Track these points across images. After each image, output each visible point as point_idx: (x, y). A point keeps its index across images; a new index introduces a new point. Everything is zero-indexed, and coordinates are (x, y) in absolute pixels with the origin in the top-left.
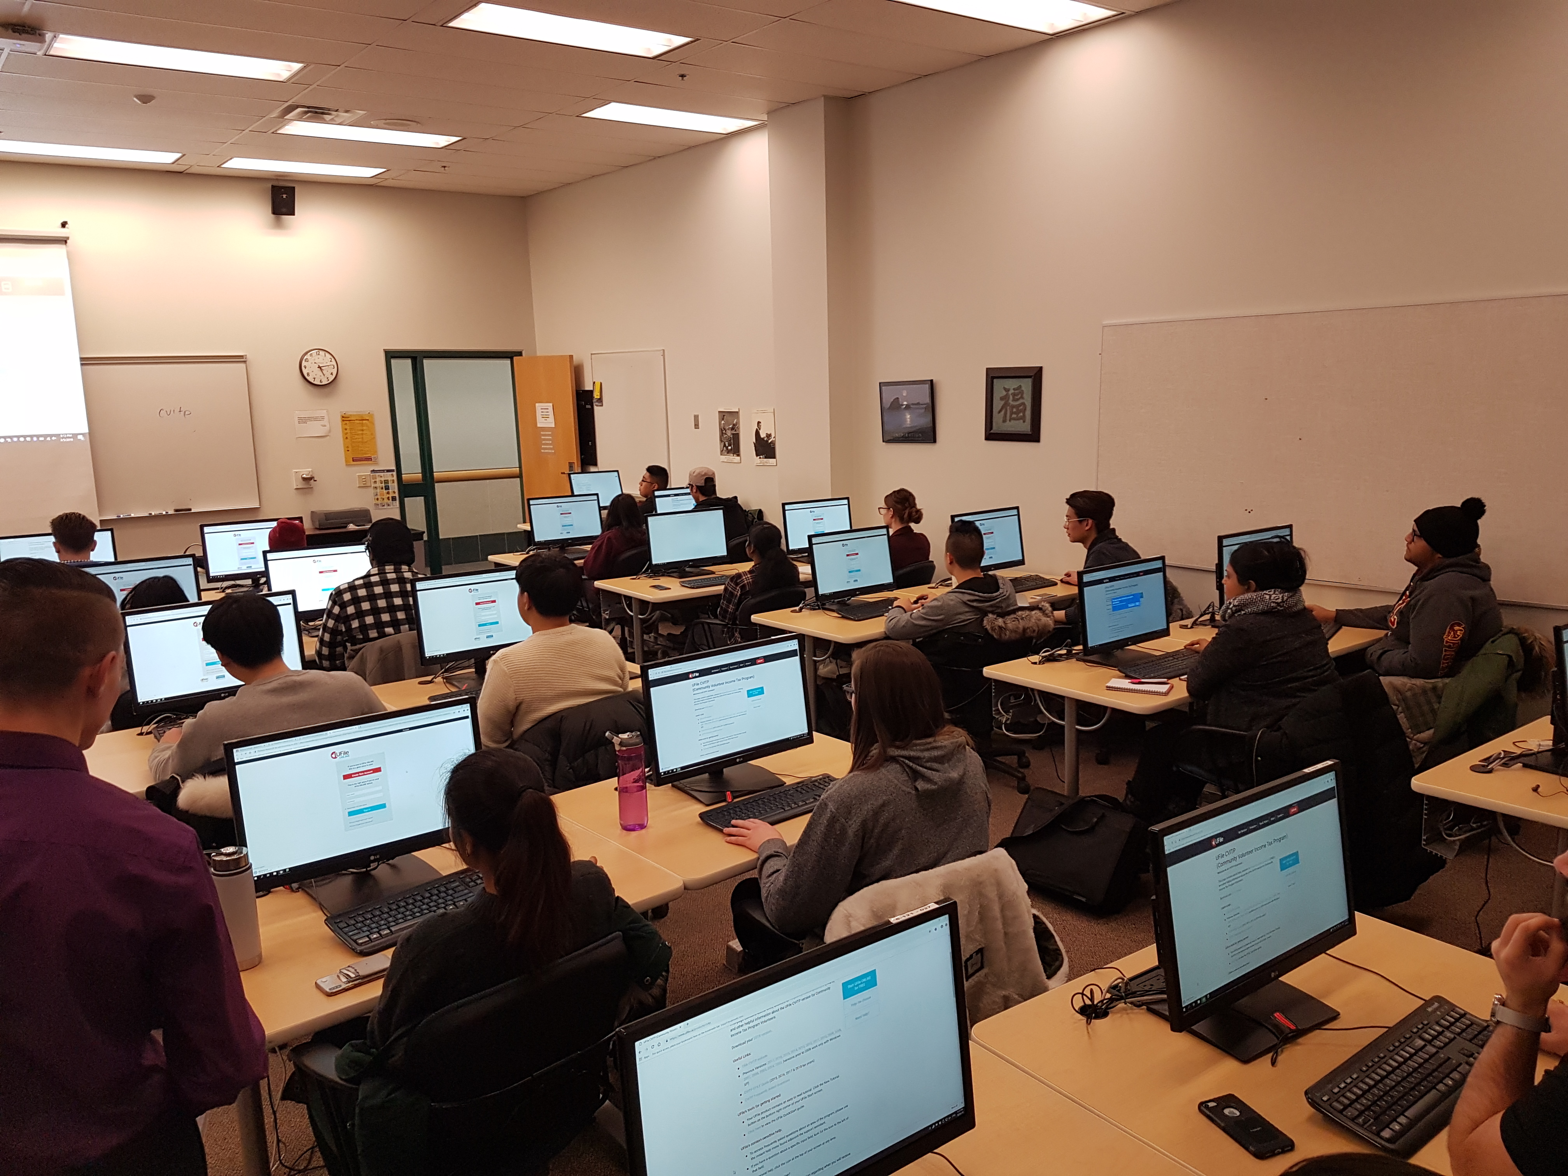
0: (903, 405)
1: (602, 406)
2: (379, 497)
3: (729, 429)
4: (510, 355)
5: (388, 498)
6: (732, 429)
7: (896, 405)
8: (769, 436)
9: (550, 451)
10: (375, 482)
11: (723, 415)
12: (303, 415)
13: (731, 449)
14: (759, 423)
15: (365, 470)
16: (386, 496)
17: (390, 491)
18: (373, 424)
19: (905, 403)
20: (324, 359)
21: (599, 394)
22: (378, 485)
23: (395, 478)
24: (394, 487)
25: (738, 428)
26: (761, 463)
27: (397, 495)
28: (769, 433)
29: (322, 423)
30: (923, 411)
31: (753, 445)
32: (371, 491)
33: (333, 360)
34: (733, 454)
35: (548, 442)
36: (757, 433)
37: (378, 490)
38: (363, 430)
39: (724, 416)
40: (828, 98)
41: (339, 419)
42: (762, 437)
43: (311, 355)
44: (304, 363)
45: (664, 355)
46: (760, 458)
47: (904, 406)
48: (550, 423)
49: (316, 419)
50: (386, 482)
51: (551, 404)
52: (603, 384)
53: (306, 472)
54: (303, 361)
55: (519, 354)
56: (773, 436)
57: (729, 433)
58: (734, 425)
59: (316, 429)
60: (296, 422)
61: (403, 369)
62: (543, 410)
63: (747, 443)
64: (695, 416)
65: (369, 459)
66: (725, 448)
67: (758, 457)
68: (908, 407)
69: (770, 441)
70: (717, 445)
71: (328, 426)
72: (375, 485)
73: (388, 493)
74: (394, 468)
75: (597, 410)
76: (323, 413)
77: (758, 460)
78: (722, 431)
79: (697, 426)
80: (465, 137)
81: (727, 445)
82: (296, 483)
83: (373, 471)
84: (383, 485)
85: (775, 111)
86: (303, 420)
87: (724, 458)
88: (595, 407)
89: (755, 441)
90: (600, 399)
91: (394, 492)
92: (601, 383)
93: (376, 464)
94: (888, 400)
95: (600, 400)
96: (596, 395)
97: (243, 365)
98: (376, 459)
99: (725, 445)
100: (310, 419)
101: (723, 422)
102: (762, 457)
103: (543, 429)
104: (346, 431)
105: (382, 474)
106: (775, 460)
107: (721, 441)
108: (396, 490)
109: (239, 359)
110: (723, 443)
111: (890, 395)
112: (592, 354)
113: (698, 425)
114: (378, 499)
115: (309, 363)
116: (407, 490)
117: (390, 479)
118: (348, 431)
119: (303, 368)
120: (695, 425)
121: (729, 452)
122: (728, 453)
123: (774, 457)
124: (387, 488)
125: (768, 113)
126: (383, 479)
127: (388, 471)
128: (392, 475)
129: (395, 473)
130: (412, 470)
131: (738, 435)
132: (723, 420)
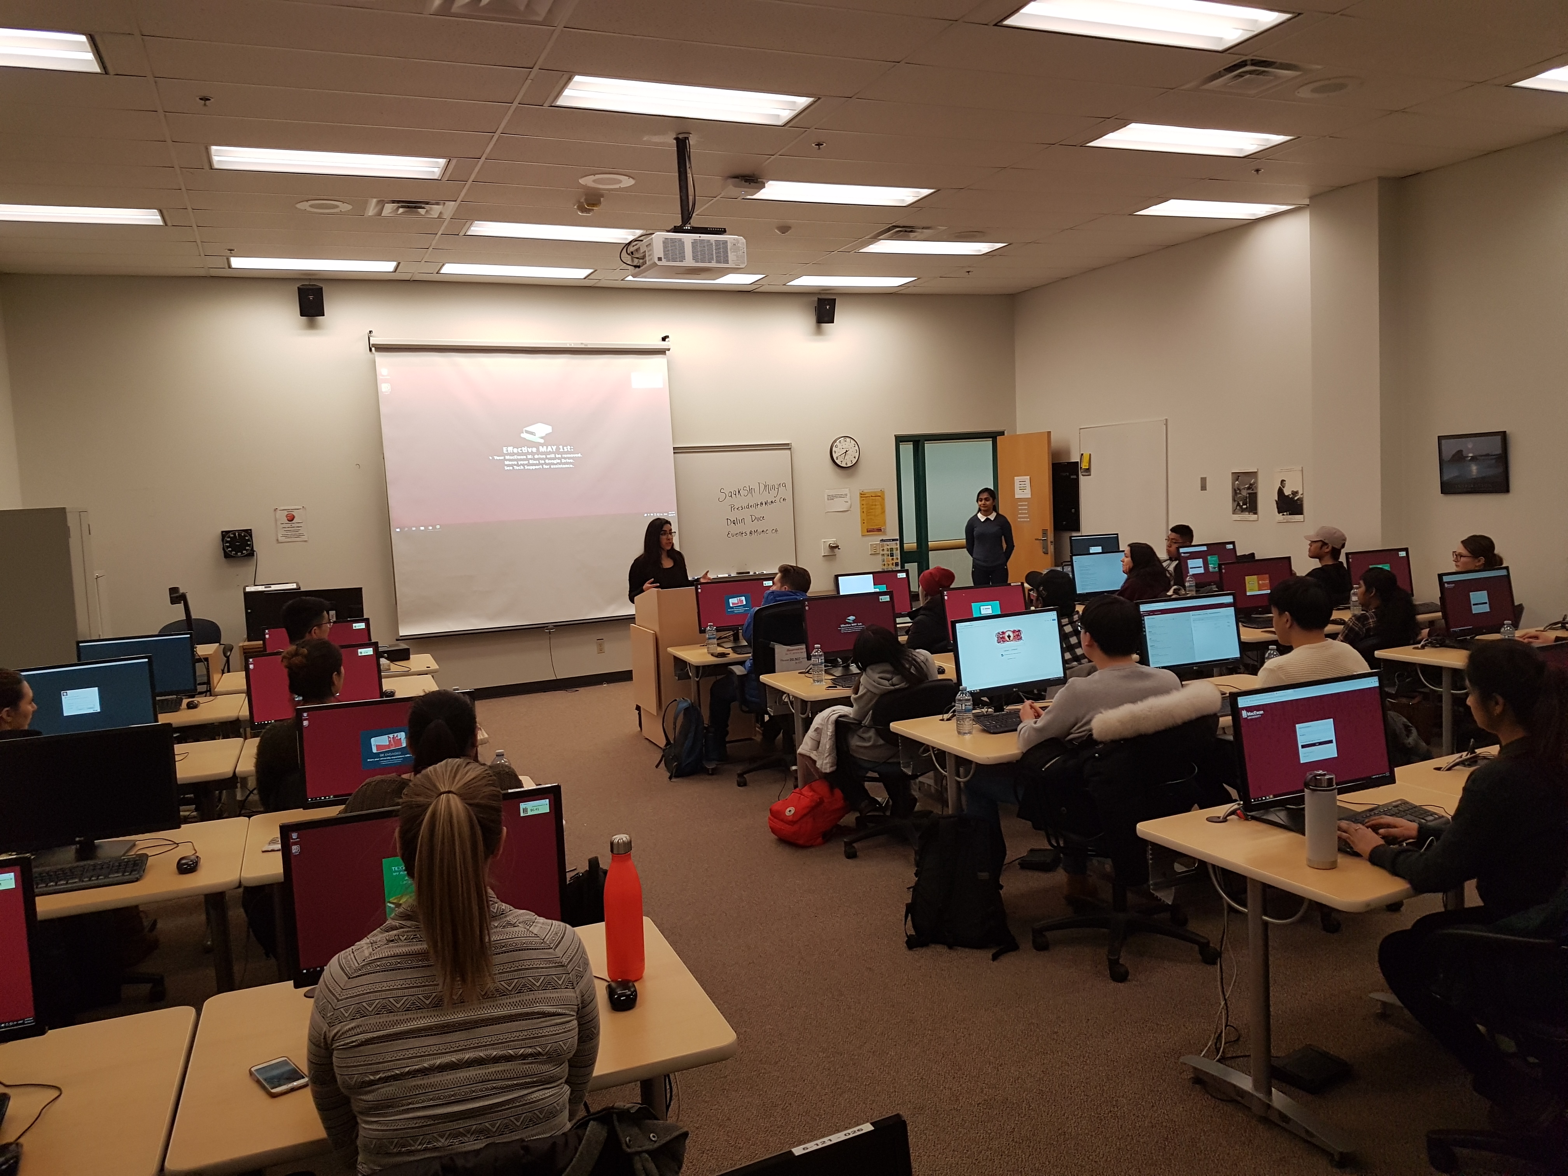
0: (1468, 457)
1: (1090, 475)
2: (886, 563)
3: (1244, 489)
4: (993, 436)
5: (893, 564)
6: (1249, 488)
7: (1459, 457)
8: (1295, 493)
9: (1026, 520)
10: (883, 550)
11: (1237, 476)
12: (832, 493)
13: (1247, 508)
14: (1283, 481)
15: (876, 539)
16: (891, 562)
17: (894, 557)
18: (883, 499)
19: (1471, 455)
20: (849, 444)
21: (1088, 465)
22: (885, 552)
23: (898, 546)
24: (898, 554)
25: (1256, 488)
26: (1284, 519)
27: (899, 561)
28: (1295, 490)
29: (845, 499)
30: (1494, 461)
31: (1275, 503)
32: (880, 557)
33: (856, 445)
34: (1249, 512)
35: (1024, 512)
36: (1280, 492)
37: (885, 557)
38: (875, 505)
39: (1239, 476)
40: (1382, 180)
41: (858, 495)
42: (1286, 494)
43: (840, 442)
44: (834, 449)
45: (1166, 425)
46: (1283, 515)
47: (1470, 458)
48: (1027, 494)
49: (841, 496)
50: (892, 549)
51: (1028, 477)
52: (1092, 456)
53: (831, 541)
54: (834, 448)
55: (1002, 433)
56: (1300, 492)
57: (1245, 493)
58: (1251, 484)
59: (840, 505)
60: (826, 498)
61: (907, 450)
62: (1021, 483)
63: (1267, 499)
64: (1202, 478)
65: (879, 530)
66: (1238, 507)
67: (1281, 514)
68: (1473, 459)
69: (1296, 498)
70: (1229, 504)
71: (850, 502)
72: (883, 553)
73: (893, 559)
74: (898, 538)
75: (1083, 480)
76: (846, 491)
77: (1280, 517)
78: (1236, 492)
79: (1204, 488)
80: (1011, 242)
81: (1241, 504)
82: (823, 551)
83: (882, 540)
84: (889, 552)
85: (1321, 194)
86: (831, 498)
87: (1237, 517)
88: (1081, 478)
89: (1277, 499)
90: (1088, 469)
91: (897, 559)
92: (1090, 454)
93: (885, 533)
94: (1448, 453)
95: (1088, 471)
96: (1085, 465)
97: (788, 452)
98: (885, 529)
99: (1238, 504)
100: (836, 496)
101: (1237, 482)
102: (1284, 513)
103: (1020, 500)
104: (863, 507)
105: (888, 543)
106: (1302, 516)
107: (1234, 500)
108: (899, 557)
109: (786, 447)
110: (1236, 503)
111: (1450, 448)
112: (1080, 429)
113: (1206, 487)
114: (884, 565)
115: (838, 448)
116: (906, 557)
117: (894, 547)
118: (864, 506)
119: (833, 453)
120: (1202, 487)
121: (1243, 510)
122: (1242, 512)
123: (1302, 514)
124: (892, 555)
125: (1311, 198)
126: (889, 547)
127: (893, 540)
128: (896, 543)
129: (898, 542)
130: (911, 541)
131: (1256, 494)
132: (1237, 480)
